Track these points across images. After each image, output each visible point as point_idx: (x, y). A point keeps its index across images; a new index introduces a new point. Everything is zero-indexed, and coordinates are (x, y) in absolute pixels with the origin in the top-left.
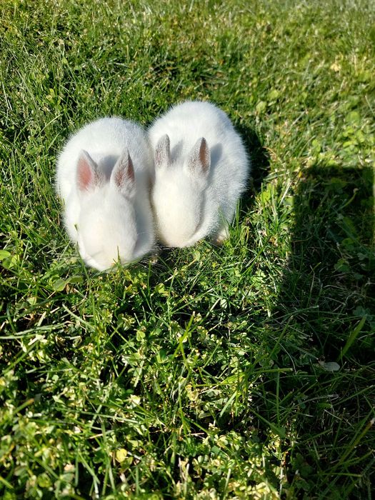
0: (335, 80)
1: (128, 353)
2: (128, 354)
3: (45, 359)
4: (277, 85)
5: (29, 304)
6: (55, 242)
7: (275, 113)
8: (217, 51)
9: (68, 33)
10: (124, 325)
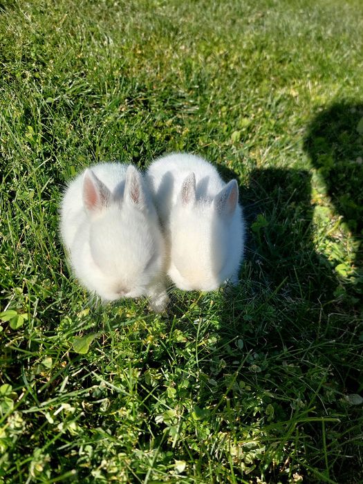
0: (295, 105)
1: (160, 411)
2: (160, 413)
3: (77, 431)
4: (245, 113)
5: (44, 366)
6: (60, 293)
7: (248, 141)
8: (183, 79)
9: (34, 65)
10: (152, 381)
